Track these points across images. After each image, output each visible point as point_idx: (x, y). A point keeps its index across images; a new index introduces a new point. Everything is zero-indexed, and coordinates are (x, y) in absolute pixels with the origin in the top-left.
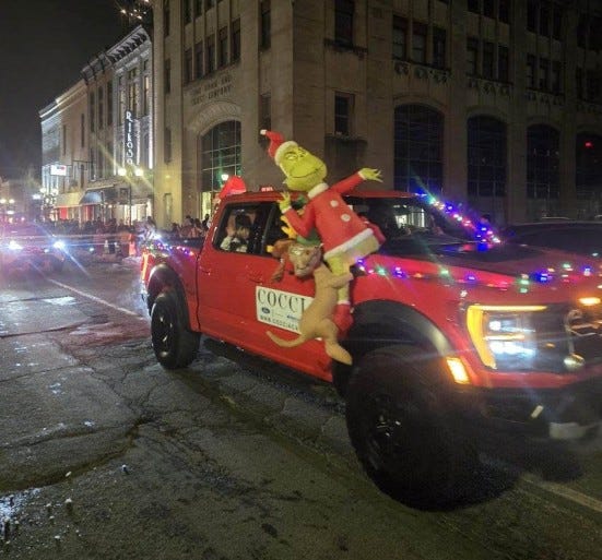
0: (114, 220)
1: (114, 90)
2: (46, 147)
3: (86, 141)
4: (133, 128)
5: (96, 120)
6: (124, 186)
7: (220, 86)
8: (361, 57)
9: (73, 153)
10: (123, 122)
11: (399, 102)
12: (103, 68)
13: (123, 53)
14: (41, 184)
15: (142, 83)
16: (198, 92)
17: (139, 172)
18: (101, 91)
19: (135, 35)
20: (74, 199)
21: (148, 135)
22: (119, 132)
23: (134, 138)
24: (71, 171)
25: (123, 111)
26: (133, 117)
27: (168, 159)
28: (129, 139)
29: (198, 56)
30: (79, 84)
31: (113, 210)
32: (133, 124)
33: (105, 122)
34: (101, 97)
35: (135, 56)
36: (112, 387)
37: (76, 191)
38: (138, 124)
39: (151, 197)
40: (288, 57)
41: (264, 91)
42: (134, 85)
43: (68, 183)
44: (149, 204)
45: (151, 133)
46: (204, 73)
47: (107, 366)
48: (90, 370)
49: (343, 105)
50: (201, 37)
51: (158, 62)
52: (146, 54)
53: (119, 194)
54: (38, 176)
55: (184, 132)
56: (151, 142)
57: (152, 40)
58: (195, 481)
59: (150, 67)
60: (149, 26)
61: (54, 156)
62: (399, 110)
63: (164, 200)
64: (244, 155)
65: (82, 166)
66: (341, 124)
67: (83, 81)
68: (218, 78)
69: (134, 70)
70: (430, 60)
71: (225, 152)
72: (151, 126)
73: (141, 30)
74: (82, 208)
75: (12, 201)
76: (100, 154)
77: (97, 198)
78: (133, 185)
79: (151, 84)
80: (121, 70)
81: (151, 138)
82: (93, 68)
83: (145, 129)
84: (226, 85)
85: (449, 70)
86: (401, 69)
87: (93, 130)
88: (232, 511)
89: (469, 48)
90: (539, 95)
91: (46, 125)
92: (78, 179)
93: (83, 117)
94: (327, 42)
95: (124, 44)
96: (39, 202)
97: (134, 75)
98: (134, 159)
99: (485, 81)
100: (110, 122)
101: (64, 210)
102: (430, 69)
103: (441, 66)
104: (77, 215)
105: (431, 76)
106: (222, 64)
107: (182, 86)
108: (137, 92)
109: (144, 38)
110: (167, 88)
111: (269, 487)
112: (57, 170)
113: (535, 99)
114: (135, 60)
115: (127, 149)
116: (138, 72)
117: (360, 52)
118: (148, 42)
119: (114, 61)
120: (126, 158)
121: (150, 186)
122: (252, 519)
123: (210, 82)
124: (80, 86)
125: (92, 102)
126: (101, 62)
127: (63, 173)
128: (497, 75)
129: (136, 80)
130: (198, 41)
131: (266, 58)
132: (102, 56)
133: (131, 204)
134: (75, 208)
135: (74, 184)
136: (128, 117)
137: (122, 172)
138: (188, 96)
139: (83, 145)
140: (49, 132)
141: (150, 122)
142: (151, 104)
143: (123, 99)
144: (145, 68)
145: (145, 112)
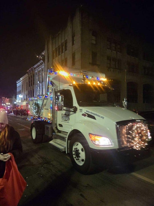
1: (35, 76)
2: (18, 91)
3: (28, 89)
4: (40, 85)
5: (30, 84)
9: (24, 92)
10: (37, 84)
12: (32, 71)
13: (37, 67)
14: (16, 99)
15: (42, 74)
18: (31, 76)
19: (40, 62)
20: (24, 103)
21: (43, 87)
22: (36, 87)
23: (40, 88)
24: (24, 96)
25: (37, 81)
26: (40, 83)
28: (39, 88)
30: (26, 75)
33: (32, 84)
34: (32, 78)
35: (40, 67)
37: (25, 101)
43: (23, 99)
51: (46, 69)
52: (43, 67)
54: (16, 98)
56: (44, 89)
57: (44, 63)
59: (44, 69)
60: (44, 60)
61: (20, 93)
65: (27, 95)
67: (27, 74)
69: (40, 71)
73: (42, 61)
74: (26, 106)
75: (9, 104)
76: (31, 92)
79: (44, 74)
80: (37, 71)
82: (30, 71)
83: (42, 86)
86: (109, 70)
87: (29, 86)
91: (18, 85)
92: (26, 99)
93: (27, 82)
94: (90, 63)
95: (37, 65)
96: (16, 104)
98: (40, 93)
100: (34, 84)
101: (22, 106)
104: (25, 108)
108: (41, 76)
112: (20, 96)
114: (40, 69)
115: (38, 91)
118: (44, 64)
119: (35, 69)
120: (38, 93)
124: (27, 75)
125: (29, 79)
126: (32, 69)
127: (22, 97)
129: (41, 74)
131: (74, 67)
132: (32, 68)
134: (25, 106)
135: (25, 99)
136: (38, 83)
139: (27, 90)
140: (19, 87)
141: (44, 84)
142: (44, 79)
143: (37, 78)
144: (43, 70)
145: (43, 81)
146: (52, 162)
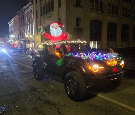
0: (26, 47)
1: (25, 17)
2: (10, 31)
4: (29, 26)
5: (21, 24)
6: (28, 39)
7: (49, 16)
8: (82, 9)
9: (16, 32)
10: (27, 25)
11: (91, 19)
12: (22, 12)
13: (26, 8)
14: (9, 39)
15: (31, 16)
16: (44, 17)
17: (31, 36)
18: (22, 17)
19: (29, 4)
20: (17, 42)
22: (26, 27)
23: (30, 29)
24: (16, 36)
25: (27, 22)
26: (29, 23)
27: (37, 33)
28: (29, 29)
29: (44, 9)
31: (26, 45)
32: (29, 25)
33: (23, 25)
34: (22, 19)
35: (29, 9)
36: (26, 83)
37: (17, 40)
38: (30, 25)
39: (34, 42)
40: (65, 9)
41: (59, 17)
42: (29, 16)
43: (15, 39)
44: (33, 43)
45: (33, 27)
46: (45, 13)
47: (25, 79)
48: (21, 79)
49: (78, 20)
50: (44, 4)
51: (35, 10)
52: (32, 8)
54: (9, 37)
58: (43, 102)
59: (33, 11)
60: (32, 2)
61: (12, 33)
62: (91, 21)
63: (37, 43)
65: (18, 35)
66: (78, 24)
67: (17, 15)
68: (48, 14)
69: (29, 12)
70: (99, 9)
72: (33, 26)
73: (30, 3)
74: (19, 44)
75: (3, 43)
76: (22, 32)
77: (22, 42)
78: (30, 39)
79: (33, 16)
80: (26, 12)
82: (20, 12)
83: (32, 26)
84: (50, 16)
85: (104, 11)
86: (92, 11)
87: (20, 26)
88: (51, 109)
89: (108, 6)
90: (125, 17)
91: (10, 25)
92: (18, 38)
93: (18, 23)
94: (74, 5)
95: (27, 6)
96: (9, 43)
98: (30, 33)
99: (112, 14)
101: (15, 45)
102: (99, 11)
103: (102, 11)
104: (17, 46)
105: (99, 13)
106: (50, 11)
107: (40, 16)
108: (30, 18)
109: (31, 5)
110: (37, 17)
111: (59, 104)
112: (13, 36)
113: (124, 18)
114: (29, 10)
115: (28, 31)
116: (30, 13)
117: (82, 7)
118: (32, 6)
119: (24, 10)
120: (28, 33)
121: (34, 39)
122: (56, 110)
123: (47, 15)
125: (20, 20)
126: (21, 10)
127: (14, 36)
128: (115, 13)
129: (30, 15)
130: (44, 5)
131: (60, 9)
133: (29, 44)
134: (17, 44)
135: (17, 39)
136: (28, 23)
137: (27, 36)
138: (42, 18)
139: (18, 30)
140: (11, 27)
141: (33, 24)
142: (33, 20)
143: (27, 19)
144: (32, 12)
145: (32, 22)
146: (38, 90)
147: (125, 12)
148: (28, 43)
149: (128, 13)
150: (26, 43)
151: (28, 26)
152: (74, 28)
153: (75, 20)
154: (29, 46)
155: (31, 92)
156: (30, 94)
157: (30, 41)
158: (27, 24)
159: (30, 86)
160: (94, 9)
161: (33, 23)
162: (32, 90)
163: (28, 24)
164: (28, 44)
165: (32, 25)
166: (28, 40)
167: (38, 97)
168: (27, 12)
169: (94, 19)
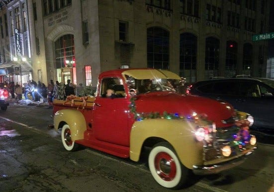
0: (13, 83)
1: (8, 18)
4: (19, 37)
6: (17, 66)
7: (62, 16)
8: (131, 3)
10: (14, 35)
11: (149, 26)
15: (22, 15)
16: (51, 20)
17: (24, 60)
21: (27, 41)
22: (13, 40)
23: (20, 43)
25: (13, 30)
26: (19, 32)
27: (38, 53)
28: (18, 43)
29: (50, 1)
31: (12, 78)
32: (19, 35)
36: (16, 159)
38: (22, 36)
39: (31, 71)
41: (84, 19)
42: (18, 16)
44: (30, 75)
45: (29, 40)
46: (54, 10)
47: (14, 150)
48: (5, 151)
49: (123, 27)
51: (30, 4)
53: (15, 70)
55: (46, 40)
56: (29, 45)
59: (25, 5)
62: (149, 30)
63: (38, 73)
64: (76, 51)
66: (123, 36)
68: (61, 13)
69: (18, 8)
70: (163, 5)
71: (67, 50)
72: (28, 37)
76: (4, 51)
77: (4, 72)
78: (22, 65)
79: (27, 15)
80: (11, 8)
81: (29, 42)
83: (25, 38)
84: (65, 16)
85: (172, 11)
86: (150, 9)
90: (211, 23)
97: (18, 11)
98: (21, 53)
100: (7, 35)
102: (163, 10)
103: (168, 9)
105: (164, 14)
106: (63, 5)
107: (43, 16)
108: (20, 19)
110: (35, 18)
113: (210, 25)
114: (18, 3)
115: (17, 48)
116: (20, 9)
119: (6, 4)
120: (17, 53)
121: (30, 66)
123: (57, 14)
128: (193, 14)
129: (19, 13)
131: (84, 3)
133: (21, 75)
136: (17, 32)
137: (15, 59)
138: (46, 22)
141: (28, 35)
142: (27, 25)
143: (13, 23)
144: (23, 7)
145: (25, 30)
146: (43, 172)
147: (212, 14)
148: (17, 74)
149: (218, 15)
150: (13, 75)
151: (16, 38)
152: (116, 43)
153: (117, 26)
154: (19, 80)
155: (28, 178)
156: (26, 181)
157: (22, 70)
158: (13, 32)
159: (25, 166)
160: (154, 6)
161: (28, 32)
162: (31, 173)
163: (16, 34)
164: (19, 76)
165: (26, 35)
166: (18, 68)
167: (45, 186)
168: (13, 7)
169: (154, 25)
